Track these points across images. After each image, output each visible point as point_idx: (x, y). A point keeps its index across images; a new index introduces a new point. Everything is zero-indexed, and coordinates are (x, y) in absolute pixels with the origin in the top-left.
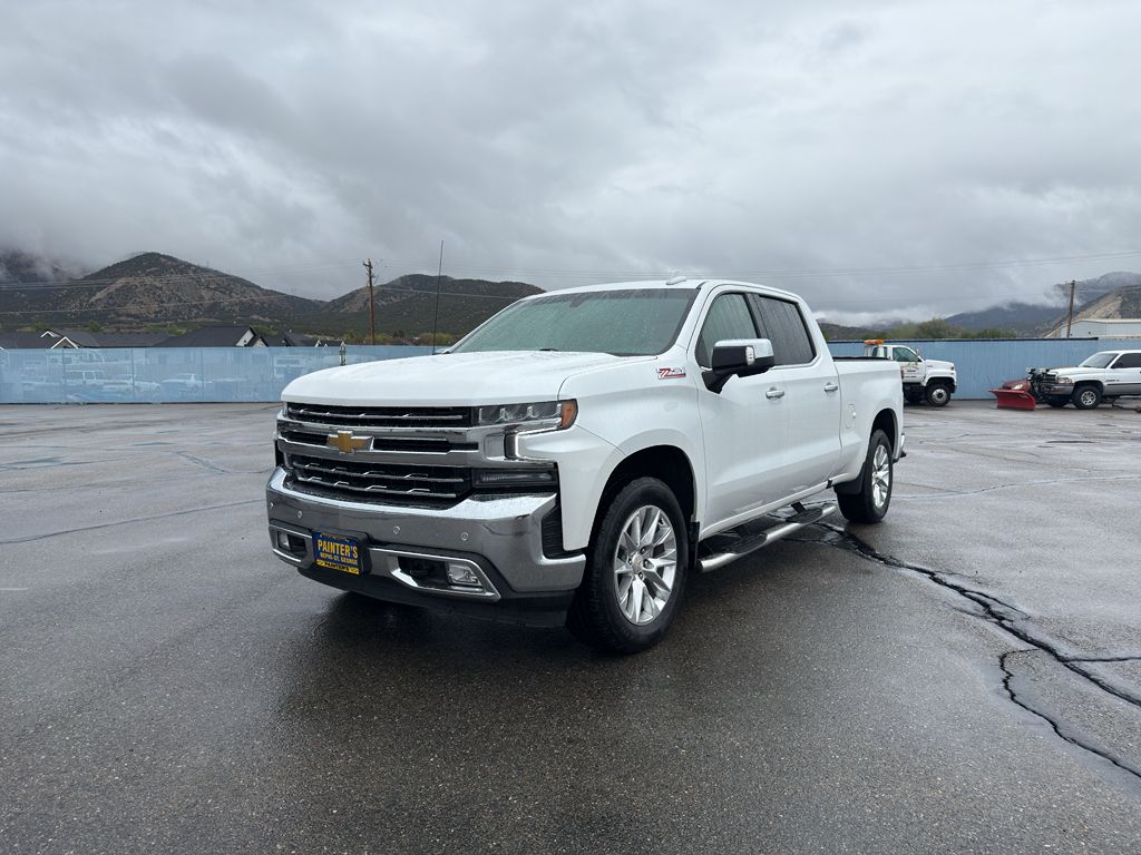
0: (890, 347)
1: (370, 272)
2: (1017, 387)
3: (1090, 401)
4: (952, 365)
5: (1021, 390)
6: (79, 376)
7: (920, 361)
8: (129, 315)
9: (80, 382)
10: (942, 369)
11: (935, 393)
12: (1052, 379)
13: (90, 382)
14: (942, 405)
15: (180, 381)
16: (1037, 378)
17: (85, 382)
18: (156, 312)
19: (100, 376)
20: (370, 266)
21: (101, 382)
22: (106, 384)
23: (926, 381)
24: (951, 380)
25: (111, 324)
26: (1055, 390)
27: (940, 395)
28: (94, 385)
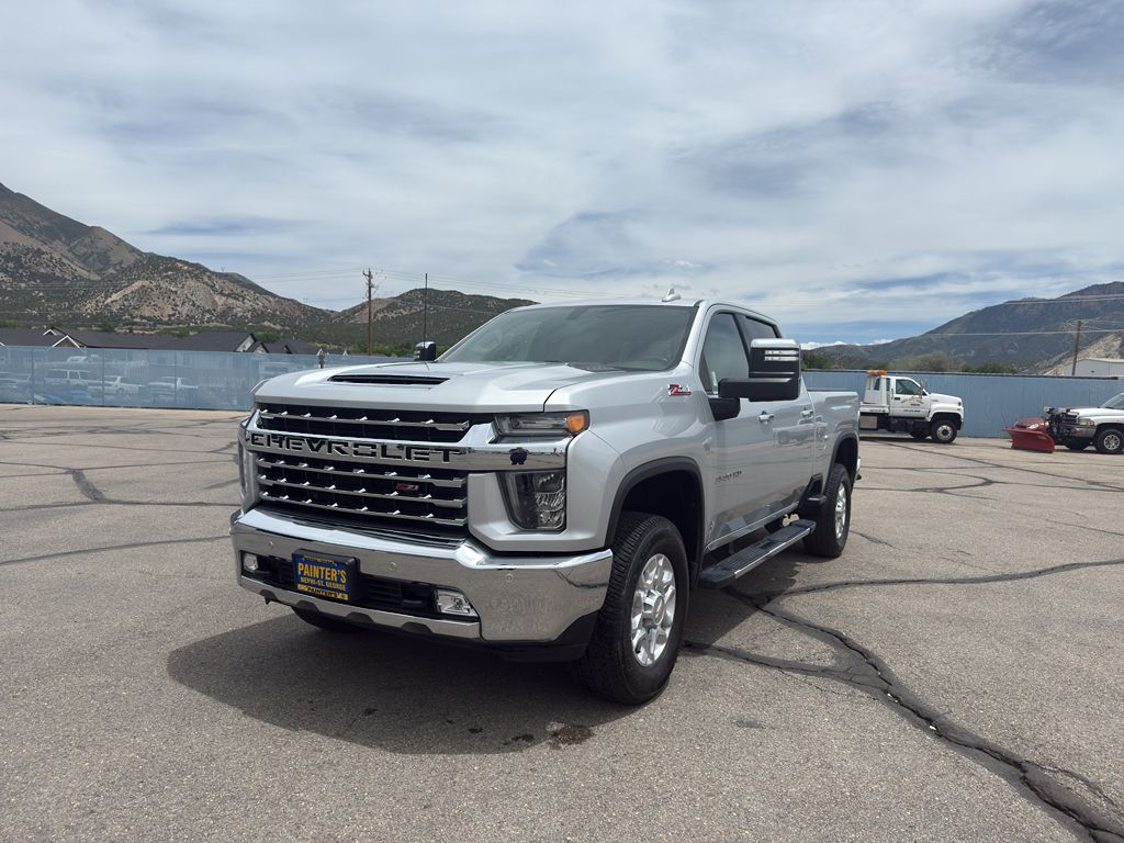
0: (893, 379)
1: (370, 281)
2: (1033, 427)
3: (1113, 445)
4: (960, 400)
5: (1036, 430)
6: (64, 375)
7: (925, 394)
8: (142, 317)
9: (64, 381)
10: (948, 403)
11: (940, 429)
12: (1073, 420)
13: (75, 382)
14: (949, 442)
15: (164, 384)
16: (1055, 419)
17: (68, 382)
18: (170, 316)
19: (84, 376)
20: (370, 276)
21: (86, 381)
22: (90, 384)
23: (931, 416)
24: (958, 416)
25: (124, 325)
26: (1076, 432)
27: (945, 432)
28: (78, 385)
